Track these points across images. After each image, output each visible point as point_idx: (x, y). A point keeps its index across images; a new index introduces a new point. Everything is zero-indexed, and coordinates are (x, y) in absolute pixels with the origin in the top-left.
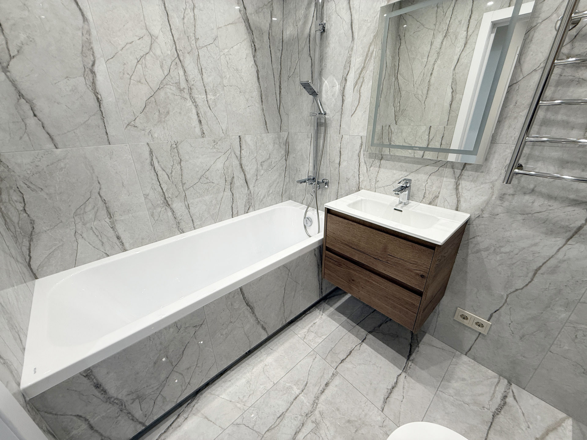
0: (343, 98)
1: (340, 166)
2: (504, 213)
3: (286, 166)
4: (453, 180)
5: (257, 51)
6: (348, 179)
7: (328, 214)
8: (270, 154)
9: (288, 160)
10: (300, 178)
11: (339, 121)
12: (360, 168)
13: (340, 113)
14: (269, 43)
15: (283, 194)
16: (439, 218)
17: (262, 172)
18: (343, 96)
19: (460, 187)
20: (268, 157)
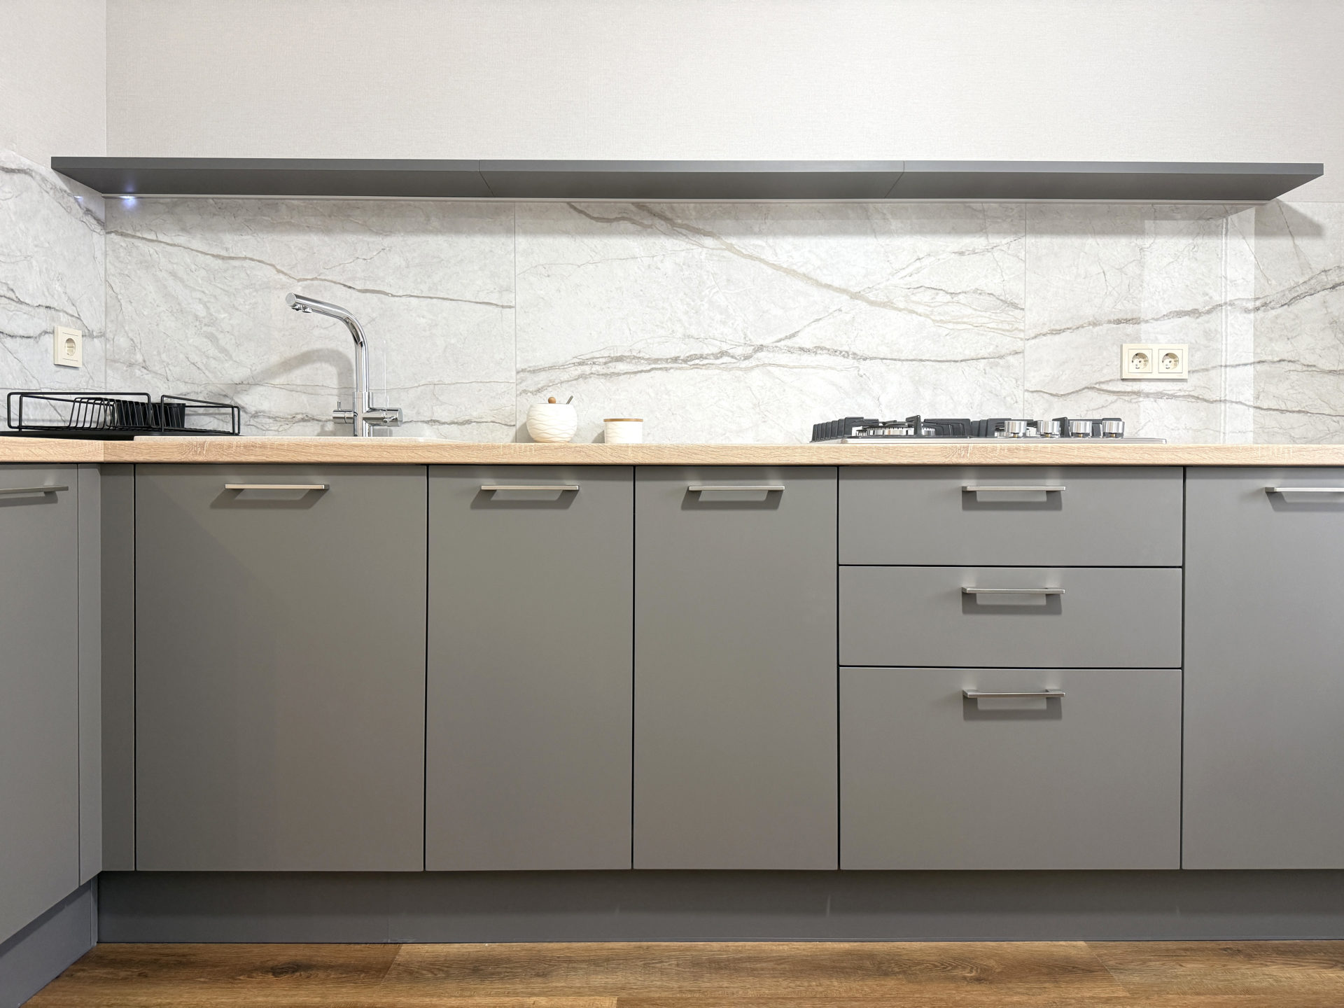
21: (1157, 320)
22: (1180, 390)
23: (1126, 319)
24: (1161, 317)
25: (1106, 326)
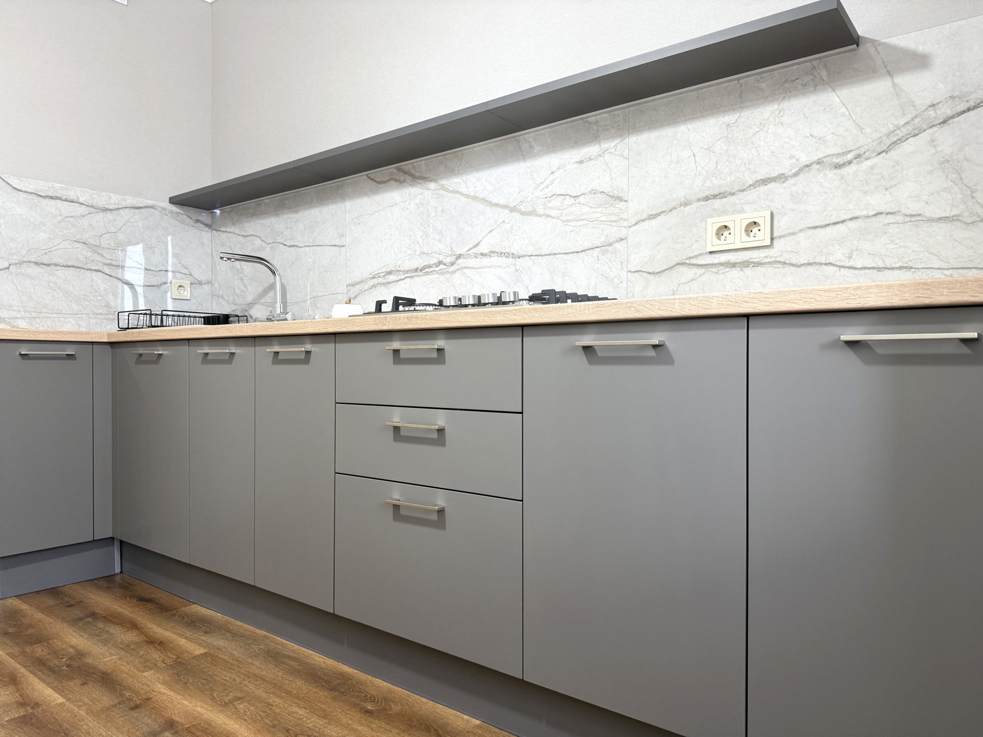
21: (743, 191)
22: (766, 257)
23: (714, 195)
24: (748, 187)
25: (696, 204)
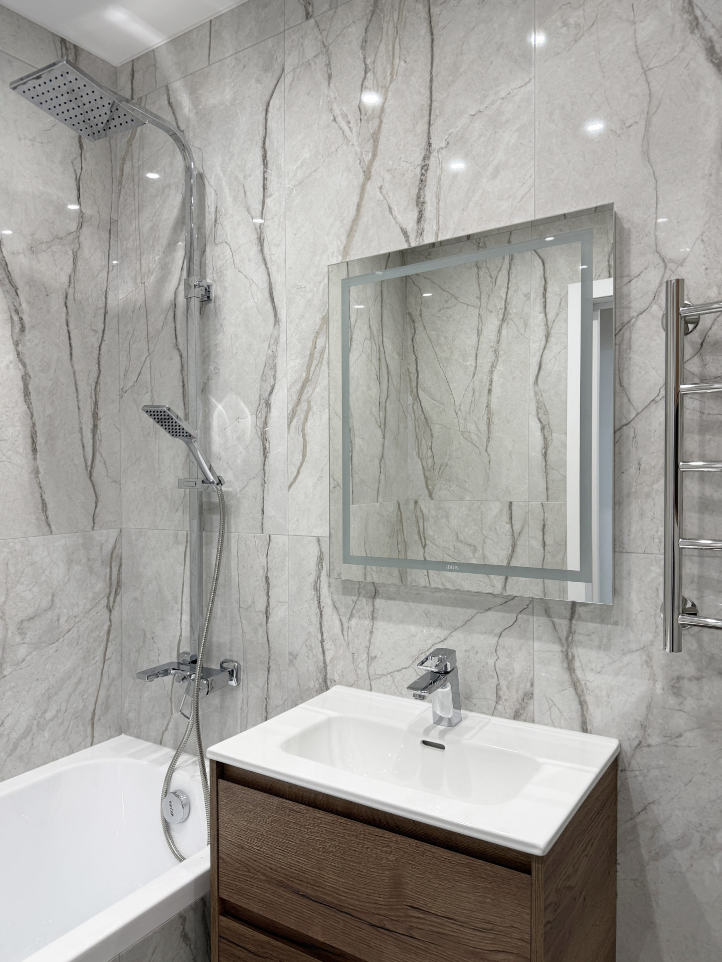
0: (264, 445)
1: (270, 620)
2: (693, 729)
3: (110, 626)
4: (557, 648)
5: (27, 331)
6: (293, 657)
7: (220, 781)
8: (53, 596)
9: (117, 608)
10: (153, 661)
11: (259, 499)
12: (325, 623)
13: (259, 480)
14: (64, 315)
15: (96, 718)
16: (541, 760)
17: (22, 651)
18: (264, 439)
19: (577, 664)
20: (44, 604)
